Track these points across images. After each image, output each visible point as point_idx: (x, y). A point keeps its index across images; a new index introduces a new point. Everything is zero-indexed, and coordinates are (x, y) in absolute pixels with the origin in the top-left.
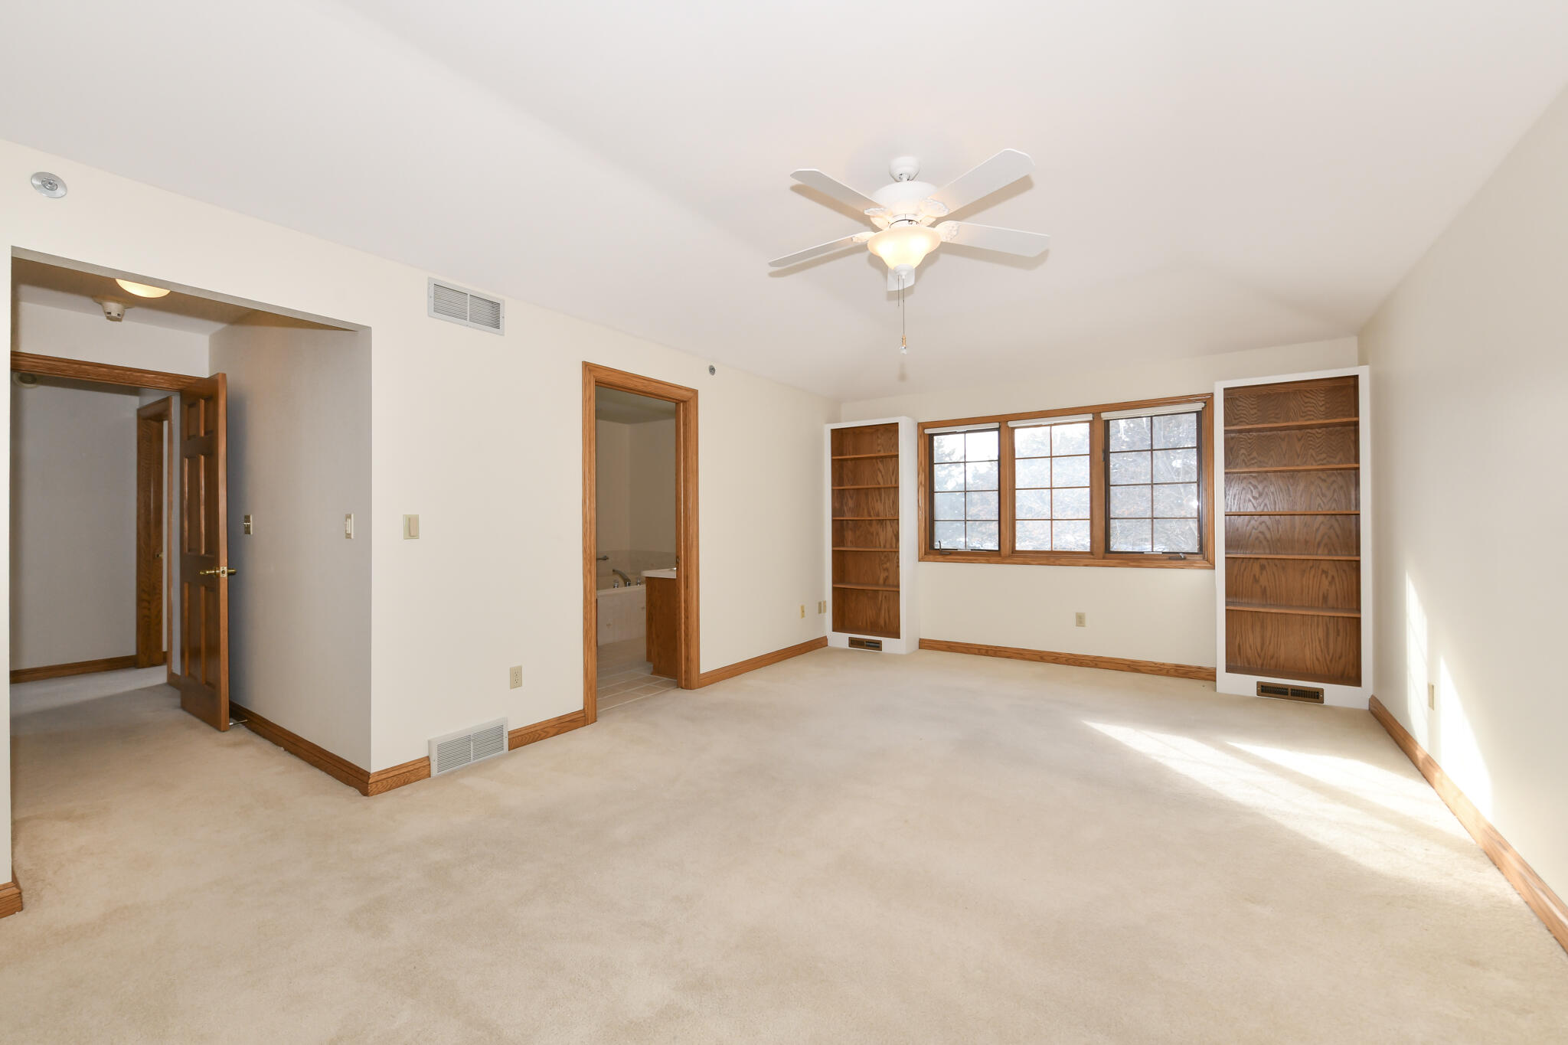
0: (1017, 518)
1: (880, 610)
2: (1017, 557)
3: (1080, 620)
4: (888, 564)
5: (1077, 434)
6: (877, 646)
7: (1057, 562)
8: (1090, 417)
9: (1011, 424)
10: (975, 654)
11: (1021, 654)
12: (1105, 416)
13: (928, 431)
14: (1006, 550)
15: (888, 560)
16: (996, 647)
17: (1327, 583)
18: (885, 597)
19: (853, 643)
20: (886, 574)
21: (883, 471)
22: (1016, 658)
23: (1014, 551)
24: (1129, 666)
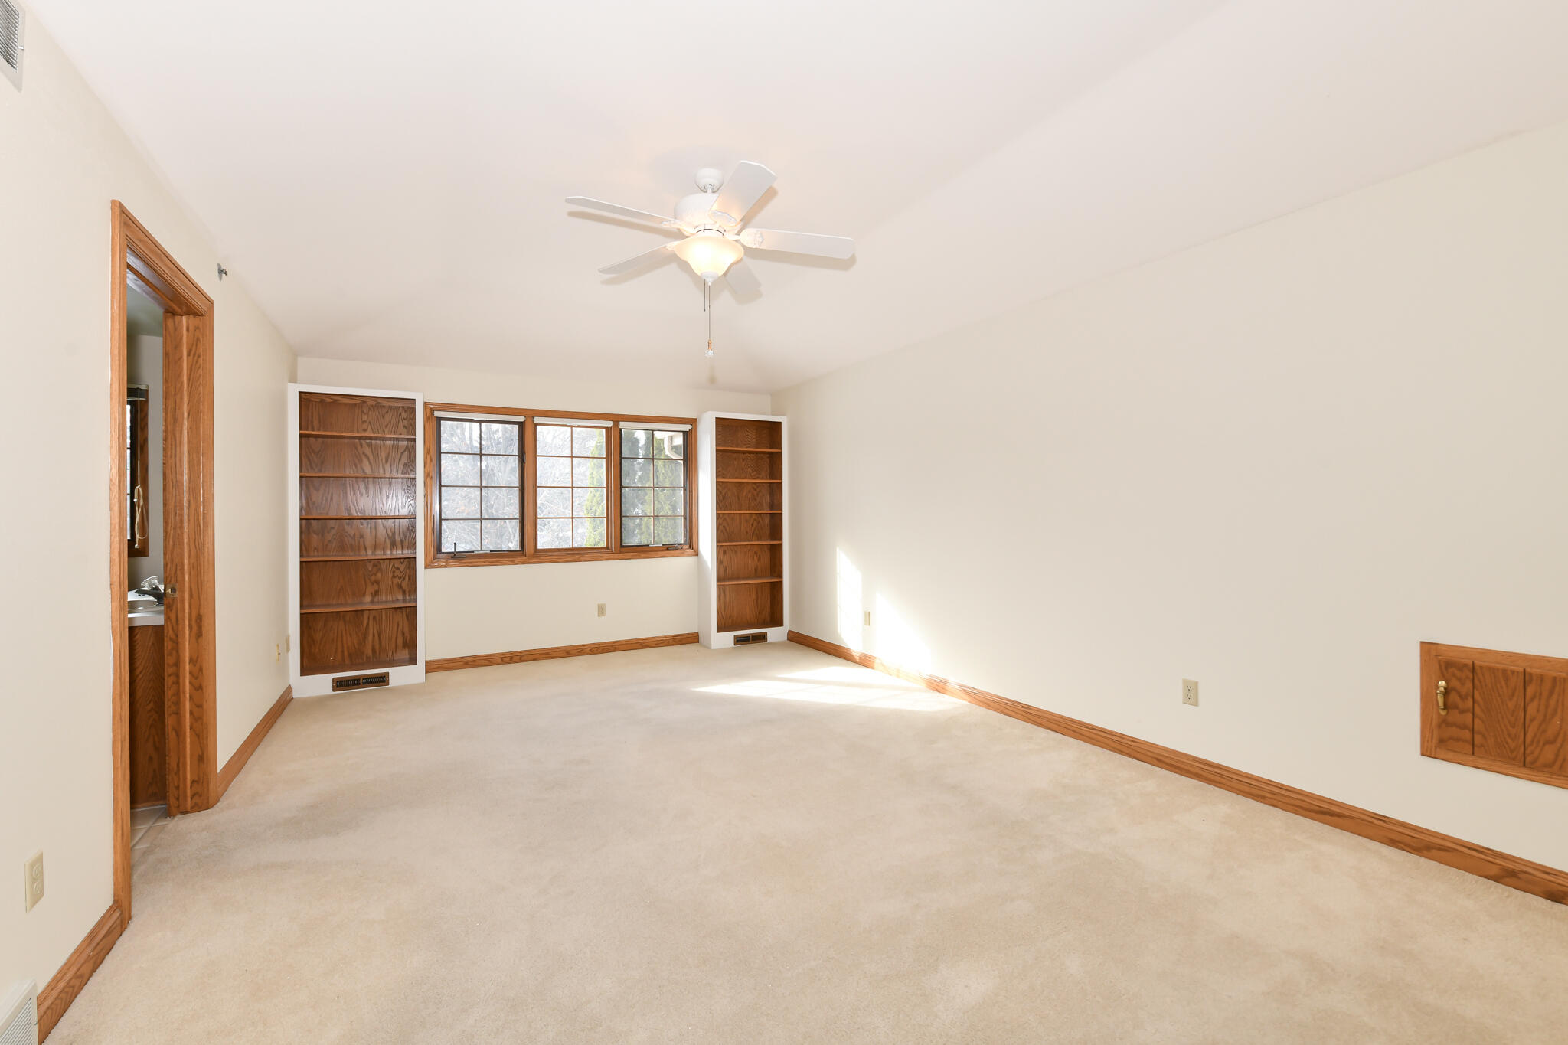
0: (539, 516)
1: (365, 635)
2: (540, 555)
3: (601, 611)
4: (379, 575)
5: (593, 439)
6: (382, 680)
7: (582, 558)
8: (609, 424)
9: (537, 420)
10: (498, 664)
11: (548, 654)
12: (622, 425)
13: (437, 414)
14: (529, 549)
15: (379, 570)
16: (521, 652)
17: (756, 560)
18: (374, 618)
19: (340, 685)
20: (376, 587)
21: (371, 458)
22: (543, 659)
23: (536, 550)
24: (641, 644)
